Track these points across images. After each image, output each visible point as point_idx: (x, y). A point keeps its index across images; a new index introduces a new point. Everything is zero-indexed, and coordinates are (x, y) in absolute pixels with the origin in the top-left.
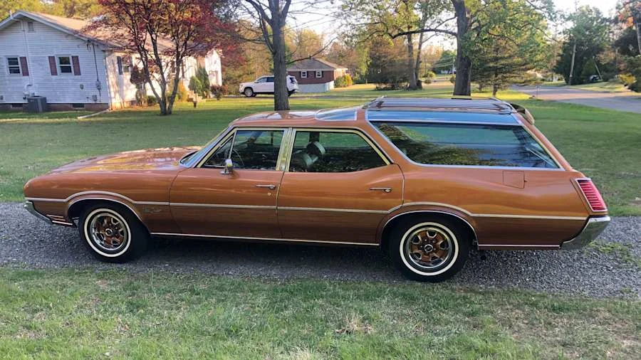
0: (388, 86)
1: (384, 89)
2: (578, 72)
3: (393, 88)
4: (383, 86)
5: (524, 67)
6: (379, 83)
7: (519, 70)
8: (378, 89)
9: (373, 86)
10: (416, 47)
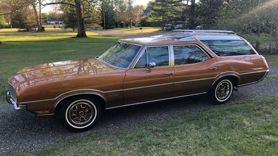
0: (25, 29)
1: (23, 31)
2: (107, 24)
3: (28, 31)
4: (22, 30)
5: (95, 22)
6: (19, 28)
7: (93, 23)
8: (19, 31)
9: (16, 30)
10: (38, 10)
